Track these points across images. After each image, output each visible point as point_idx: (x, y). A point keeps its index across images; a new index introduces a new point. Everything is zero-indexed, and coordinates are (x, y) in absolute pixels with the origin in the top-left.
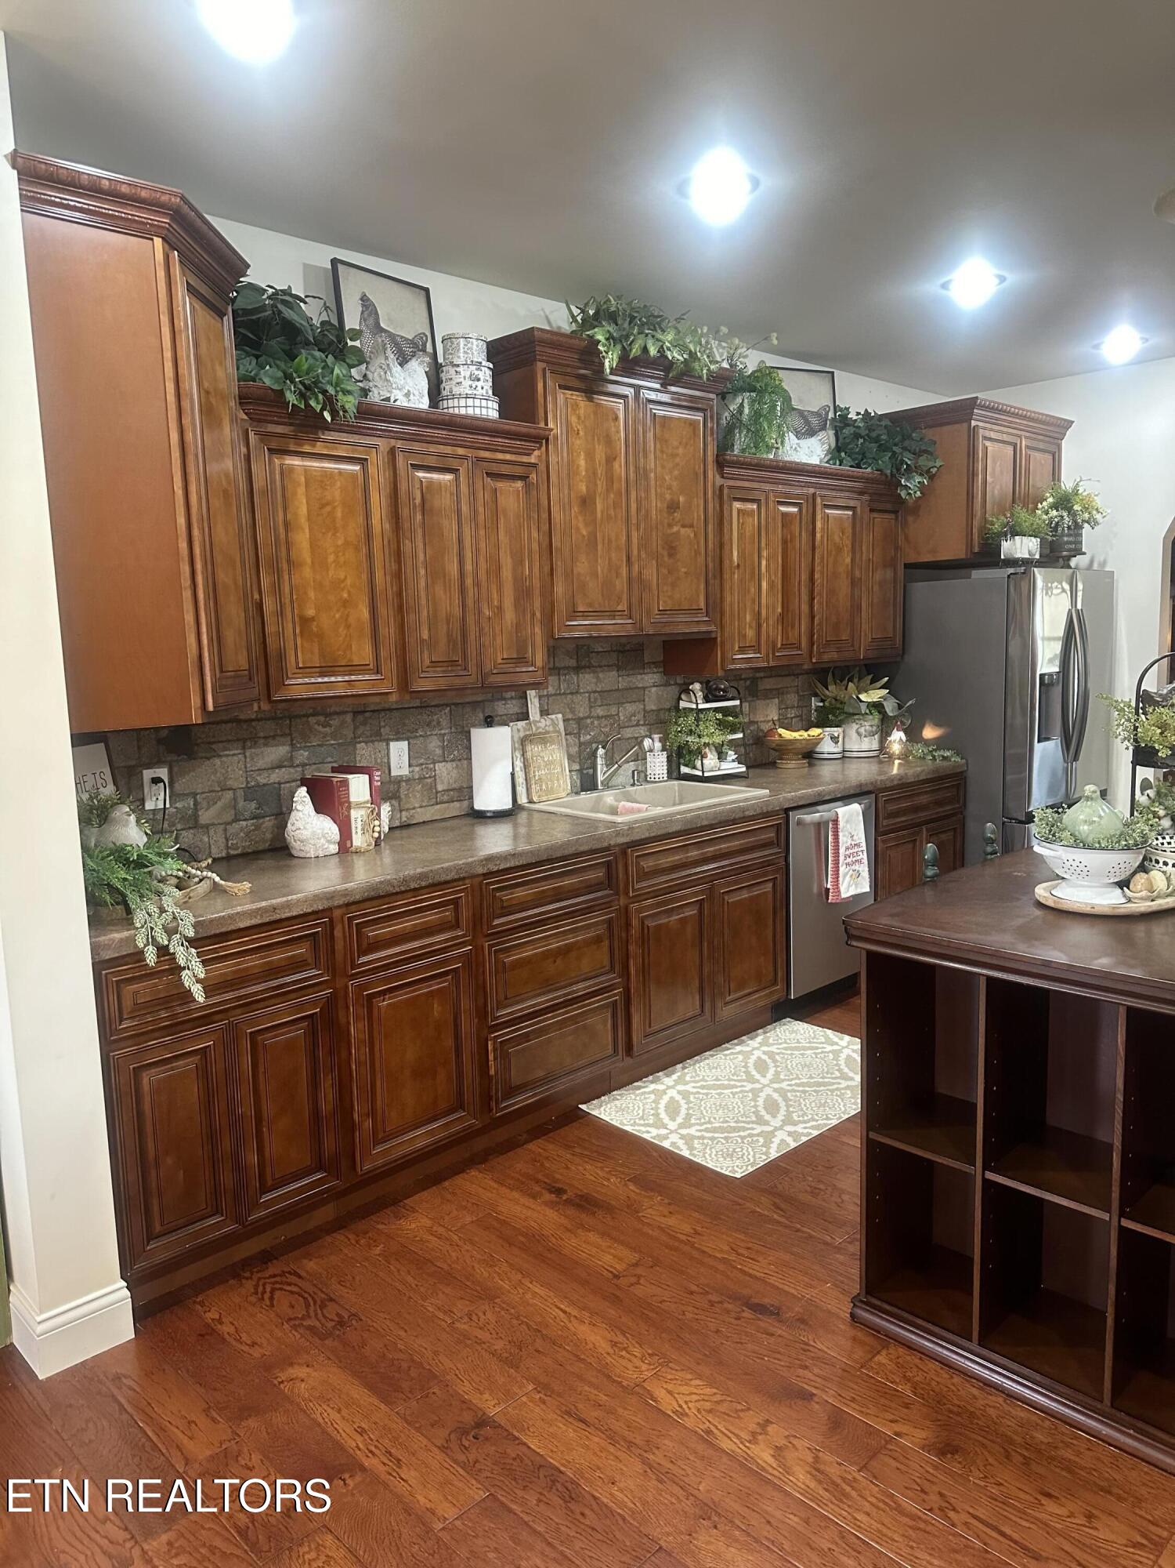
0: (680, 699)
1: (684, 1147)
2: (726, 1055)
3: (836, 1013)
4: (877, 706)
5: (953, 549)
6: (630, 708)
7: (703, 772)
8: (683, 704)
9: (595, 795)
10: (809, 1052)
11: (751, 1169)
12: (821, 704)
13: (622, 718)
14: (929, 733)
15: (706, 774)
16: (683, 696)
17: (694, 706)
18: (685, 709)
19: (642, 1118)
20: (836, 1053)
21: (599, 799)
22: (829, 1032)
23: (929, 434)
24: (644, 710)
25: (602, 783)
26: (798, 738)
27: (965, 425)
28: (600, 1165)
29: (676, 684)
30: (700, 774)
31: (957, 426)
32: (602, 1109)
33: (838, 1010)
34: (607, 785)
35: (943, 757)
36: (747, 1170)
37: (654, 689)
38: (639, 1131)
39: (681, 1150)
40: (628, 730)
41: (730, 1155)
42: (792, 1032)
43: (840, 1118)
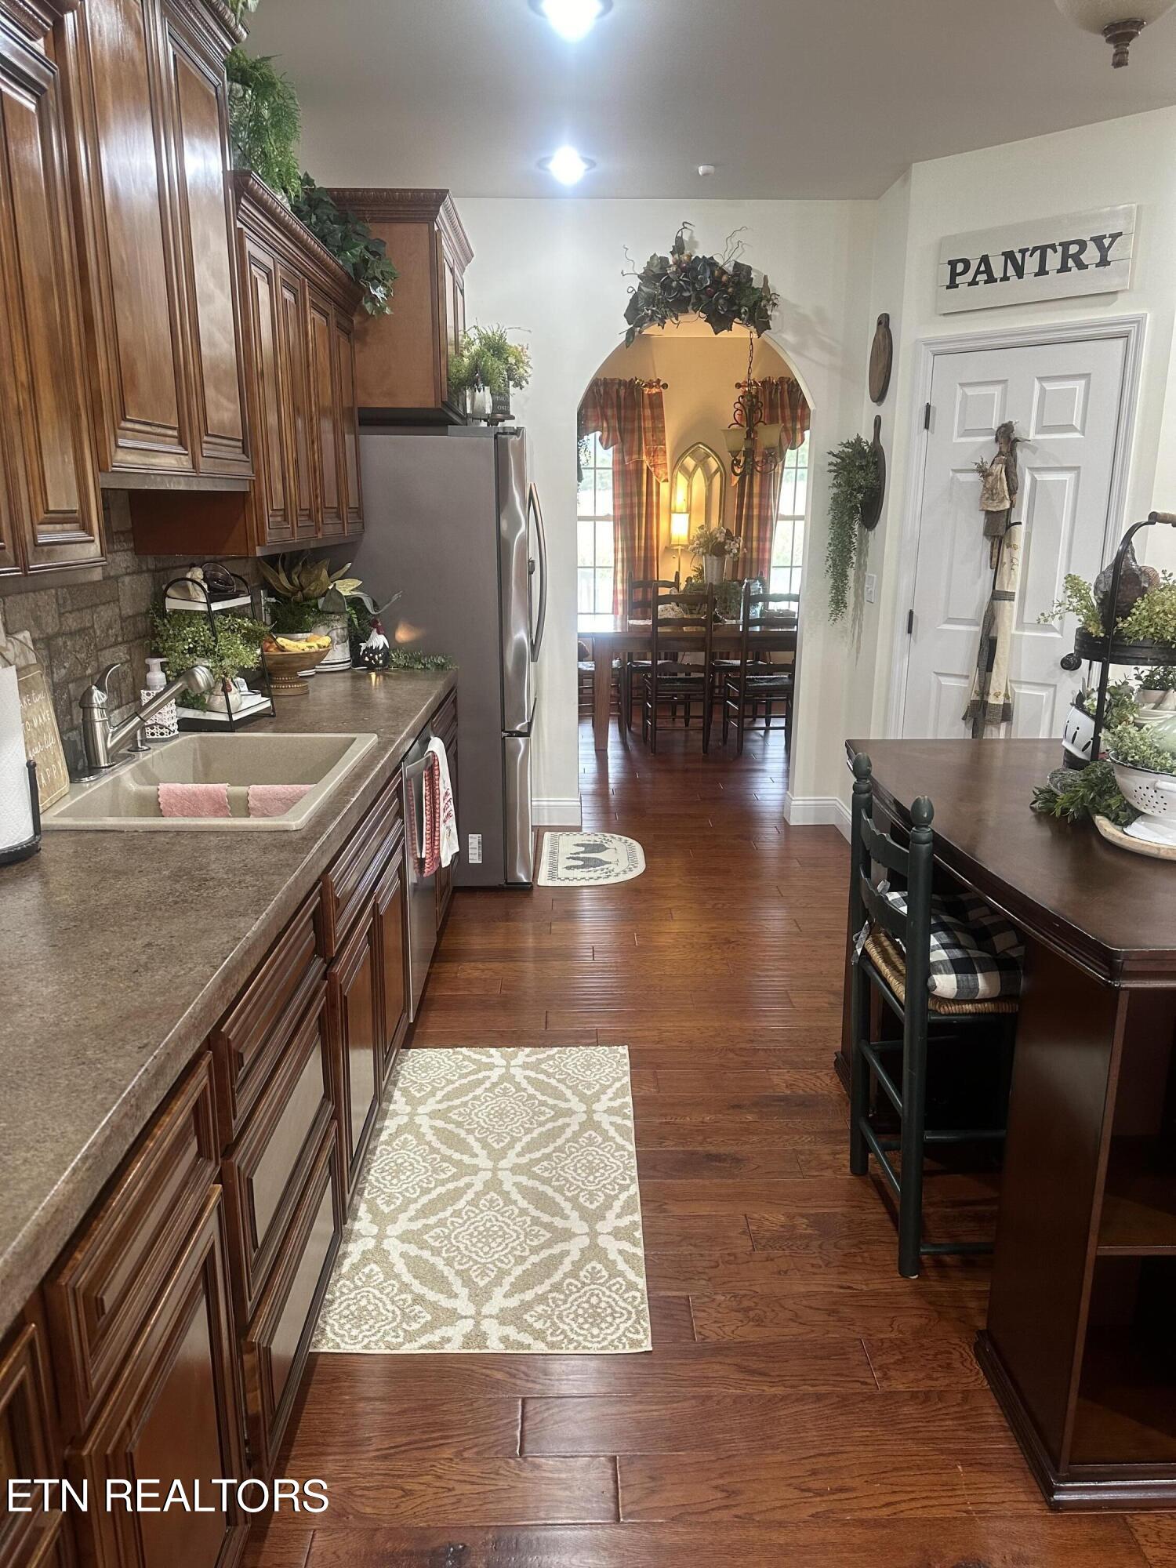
0: (165, 595)
1: (526, 1338)
2: (388, 1143)
3: (435, 1021)
4: (355, 602)
5: (418, 396)
6: (107, 613)
7: (230, 715)
8: (171, 604)
9: (106, 780)
10: (478, 1091)
11: (647, 1325)
12: (273, 600)
13: (98, 632)
14: (402, 635)
15: (235, 718)
16: (170, 592)
17: (202, 608)
18: (175, 611)
19: (407, 1318)
20: (507, 1077)
21: (117, 782)
22: (464, 1050)
23: (375, 230)
24: (120, 616)
25: (108, 752)
26: (307, 650)
27: (425, 227)
29: (148, 570)
30: (224, 718)
31: (413, 227)
32: (330, 1335)
33: (432, 1014)
34: (114, 757)
36: (645, 1330)
37: (127, 579)
38: (430, 1345)
39: (529, 1346)
40: (107, 653)
41: (595, 1317)
42: (426, 1068)
43: (632, 1179)
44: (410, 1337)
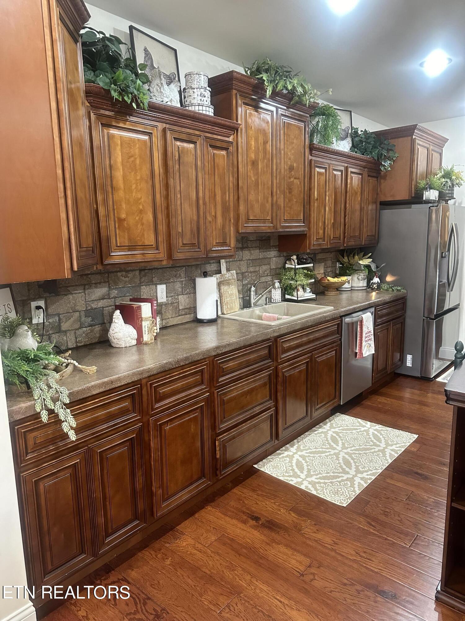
0: (286, 263)
1: (312, 489)
2: (316, 434)
3: (358, 409)
4: (368, 267)
5: (402, 194)
6: (265, 267)
7: (298, 298)
8: (287, 266)
9: (251, 309)
10: (354, 431)
11: (350, 501)
12: (341, 266)
13: (261, 272)
14: (389, 278)
15: (299, 299)
16: (287, 262)
17: (294, 267)
18: (288, 268)
19: (286, 472)
20: (367, 431)
21: (253, 311)
22: (359, 420)
23: (392, 142)
24: (270, 268)
25: (254, 303)
26: (337, 281)
27: (410, 138)
28: (273, 501)
29: (283, 256)
30: (296, 299)
31: (406, 138)
32: (265, 467)
33: (359, 408)
34: (255, 305)
35: (397, 290)
36: (347, 502)
37: (274, 259)
38: (287, 480)
39: (311, 491)
40: (263, 278)
41: (337, 493)
42: (343, 420)
43: (382, 468)
44: (284, 476)
